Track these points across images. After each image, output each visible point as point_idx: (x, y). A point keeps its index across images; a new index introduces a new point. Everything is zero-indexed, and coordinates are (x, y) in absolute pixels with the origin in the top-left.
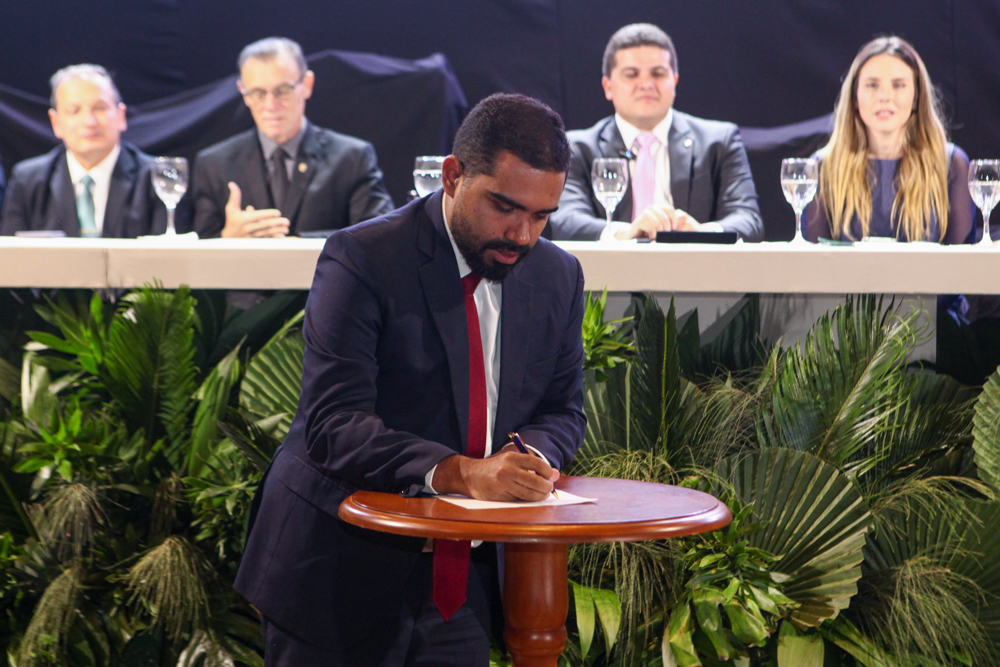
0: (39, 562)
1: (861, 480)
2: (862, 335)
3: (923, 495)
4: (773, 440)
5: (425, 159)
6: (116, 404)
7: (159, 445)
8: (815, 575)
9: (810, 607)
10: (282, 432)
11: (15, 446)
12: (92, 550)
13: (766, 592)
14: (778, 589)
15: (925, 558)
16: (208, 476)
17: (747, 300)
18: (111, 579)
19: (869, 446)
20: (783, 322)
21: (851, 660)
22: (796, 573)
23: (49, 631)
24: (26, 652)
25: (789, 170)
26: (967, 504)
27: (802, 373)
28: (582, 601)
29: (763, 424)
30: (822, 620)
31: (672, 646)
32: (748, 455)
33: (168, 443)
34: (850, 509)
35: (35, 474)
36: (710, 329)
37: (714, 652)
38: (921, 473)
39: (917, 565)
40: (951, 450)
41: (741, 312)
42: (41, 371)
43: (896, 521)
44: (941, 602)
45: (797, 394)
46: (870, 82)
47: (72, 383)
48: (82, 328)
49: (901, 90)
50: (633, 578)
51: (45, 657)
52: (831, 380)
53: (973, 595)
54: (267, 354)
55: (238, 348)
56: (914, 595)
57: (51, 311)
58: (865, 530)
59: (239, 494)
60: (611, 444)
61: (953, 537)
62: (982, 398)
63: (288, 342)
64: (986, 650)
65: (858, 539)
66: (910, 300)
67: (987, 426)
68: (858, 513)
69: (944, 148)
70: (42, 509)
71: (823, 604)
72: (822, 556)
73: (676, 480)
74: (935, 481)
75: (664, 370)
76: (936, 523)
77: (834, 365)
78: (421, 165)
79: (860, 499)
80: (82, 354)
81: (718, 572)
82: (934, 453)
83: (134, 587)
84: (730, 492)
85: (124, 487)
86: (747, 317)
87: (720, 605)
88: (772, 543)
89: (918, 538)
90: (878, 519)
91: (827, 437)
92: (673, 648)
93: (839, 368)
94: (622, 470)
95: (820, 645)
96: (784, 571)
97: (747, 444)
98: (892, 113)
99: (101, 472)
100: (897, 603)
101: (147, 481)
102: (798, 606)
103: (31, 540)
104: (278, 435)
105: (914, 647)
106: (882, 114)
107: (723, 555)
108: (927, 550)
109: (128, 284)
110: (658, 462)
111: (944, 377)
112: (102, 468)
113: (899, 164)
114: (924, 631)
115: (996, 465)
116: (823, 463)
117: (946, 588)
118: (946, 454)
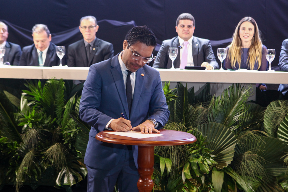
0: (24, 149)
1: (235, 131)
2: (236, 93)
3: (250, 135)
4: (212, 120)
6: (44, 109)
7: (55, 119)
8: (222, 156)
9: (221, 164)
11: (18, 119)
12: (37, 146)
13: (209, 159)
14: (212, 159)
15: (251, 151)
16: (67, 128)
17: (207, 84)
18: (42, 153)
19: (237, 122)
20: (216, 90)
21: (231, 177)
22: (217, 155)
23: (26, 166)
24: (20, 171)
25: (219, 51)
26: (262, 138)
27: (220, 104)
28: (162, 161)
29: (210, 116)
30: (223, 167)
31: (184, 173)
32: (206, 124)
33: (57, 119)
34: (232, 138)
35: (23, 126)
36: (197, 92)
37: (195, 175)
38: (250, 130)
39: (248, 153)
41: (205, 88)
42: (25, 100)
43: (243, 142)
44: (254, 163)
45: (219, 109)
46: (243, 28)
47: (33, 103)
48: (36, 89)
49: (251, 31)
50: (175, 155)
51: (24, 173)
52: (228, 105)
53: (263, 161)
55: (75, 95)
56: (247, 160)
57: (28, 85)
58: (235, 144)
59: (74, 132)
60: (171, 121)
61: (258, 146)
62: (266, 111)
64: (266, 175)
65: (233, 146)
66: (248, 85)
67: (267, 117)
68: (234, 139)
69: (261, 46)
70: (24, 135)
71: (224, 163)
72: (224, 151)
73: (187, 131)
74: (253, 132)
75: (184, 102)
76: (254, 143)
77: (228, 101)
79: (234, 136)
80: (35, 96)
81: (197, 154)
82: (254, 124)
83: (47, 155)
84: (201, 134)
85: (45, 130)
86: (207, 89)
87: (197, 163)
88: (211, 147)
89: (249, 146)
90: (239, 141)
91: (226, 120)
92: (185, 174)
93: (230, 102)
94: (173, 128)
95: (223, 173)
96: (214, 155)
97: (206, 121)
98: (248, 37)
99: (40, 126)
100: (243, 163)
101: (52, 129)
102: (217, 163)
103: (21, 143)
105: (247, 174)
106: (245, 37)
107: (198, 150)
108: (251, 149)
109: (48, 78)
110: (182, 126)
111: (257, 105)
112: (40, 125)
113: (249, 50)
114: (250, 170)
115: (269, 128)
116: (225, 126)
117: (255, 159)
118: (257, 125)
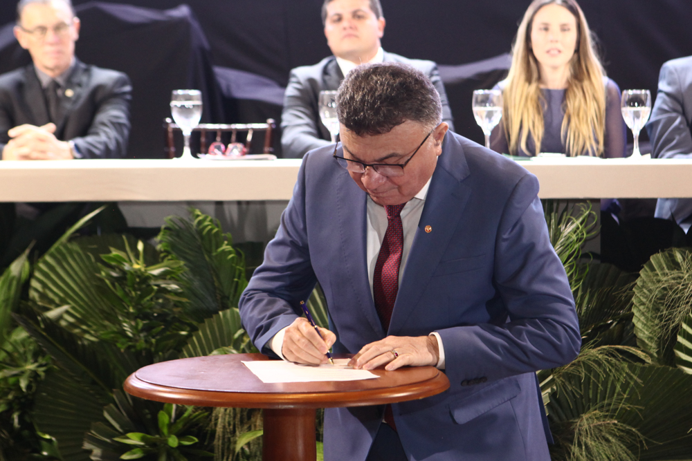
3: (595, 361)
5: (180, 92)
10: (66, 321)
15: (597, 411)
16: (4, 359)
26: (630, 367)
28: (321, 455)
38: (592, 344)
39: (591, 418)
40: (614, 324)
43: (573, 383)
44: (610, 447)
46: (542, 26)
49: (567, 33)
53: (634, 440)
54: (52, 256)
55: (27, 252)
56: (589, 442)
58: (549, 390)
59: (31, 373)
61: (619, 394)
62: (639, 282)
63: (69, 246)
66: (581, 204)
67: (643, 304)
69: (600, 80)
74: (604, 349)
76: (605, 384)
78: (177, 98)
82: (601, 326)
89: (591, 396)
90: (559, 381)
98: (560, 51)
100: (575, 449)
104: (63, 323)
106: (552, 52)
108: (597, 406)
111: (608, 265)
113: (565, 93)
115: (651, 335)
117: (614, 436)
118: (611, 327)
